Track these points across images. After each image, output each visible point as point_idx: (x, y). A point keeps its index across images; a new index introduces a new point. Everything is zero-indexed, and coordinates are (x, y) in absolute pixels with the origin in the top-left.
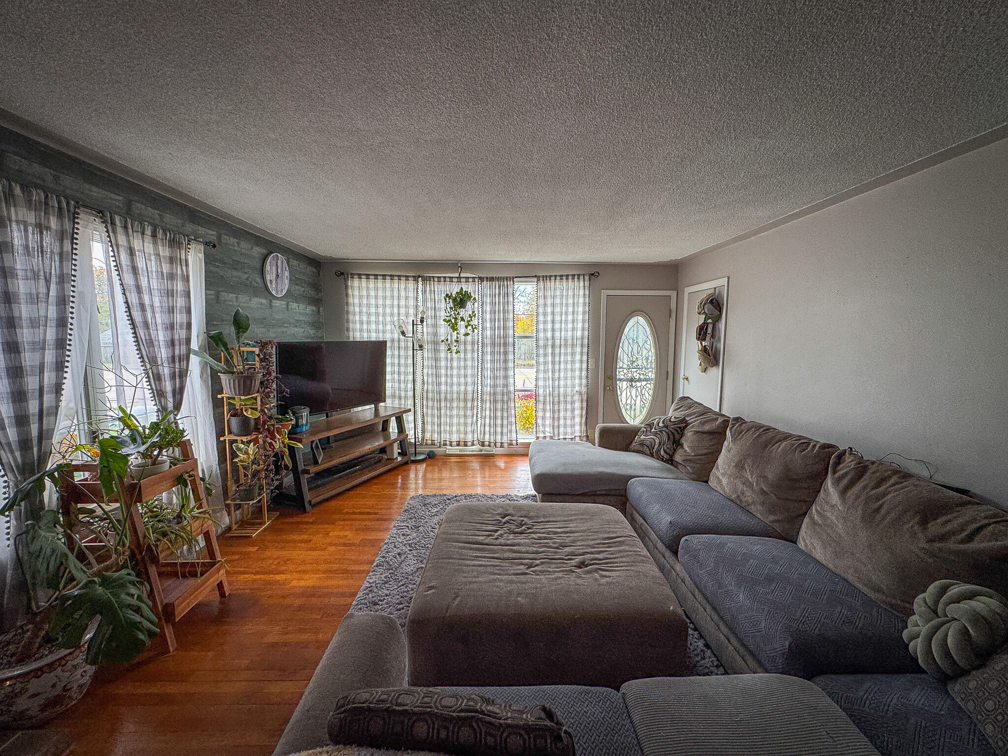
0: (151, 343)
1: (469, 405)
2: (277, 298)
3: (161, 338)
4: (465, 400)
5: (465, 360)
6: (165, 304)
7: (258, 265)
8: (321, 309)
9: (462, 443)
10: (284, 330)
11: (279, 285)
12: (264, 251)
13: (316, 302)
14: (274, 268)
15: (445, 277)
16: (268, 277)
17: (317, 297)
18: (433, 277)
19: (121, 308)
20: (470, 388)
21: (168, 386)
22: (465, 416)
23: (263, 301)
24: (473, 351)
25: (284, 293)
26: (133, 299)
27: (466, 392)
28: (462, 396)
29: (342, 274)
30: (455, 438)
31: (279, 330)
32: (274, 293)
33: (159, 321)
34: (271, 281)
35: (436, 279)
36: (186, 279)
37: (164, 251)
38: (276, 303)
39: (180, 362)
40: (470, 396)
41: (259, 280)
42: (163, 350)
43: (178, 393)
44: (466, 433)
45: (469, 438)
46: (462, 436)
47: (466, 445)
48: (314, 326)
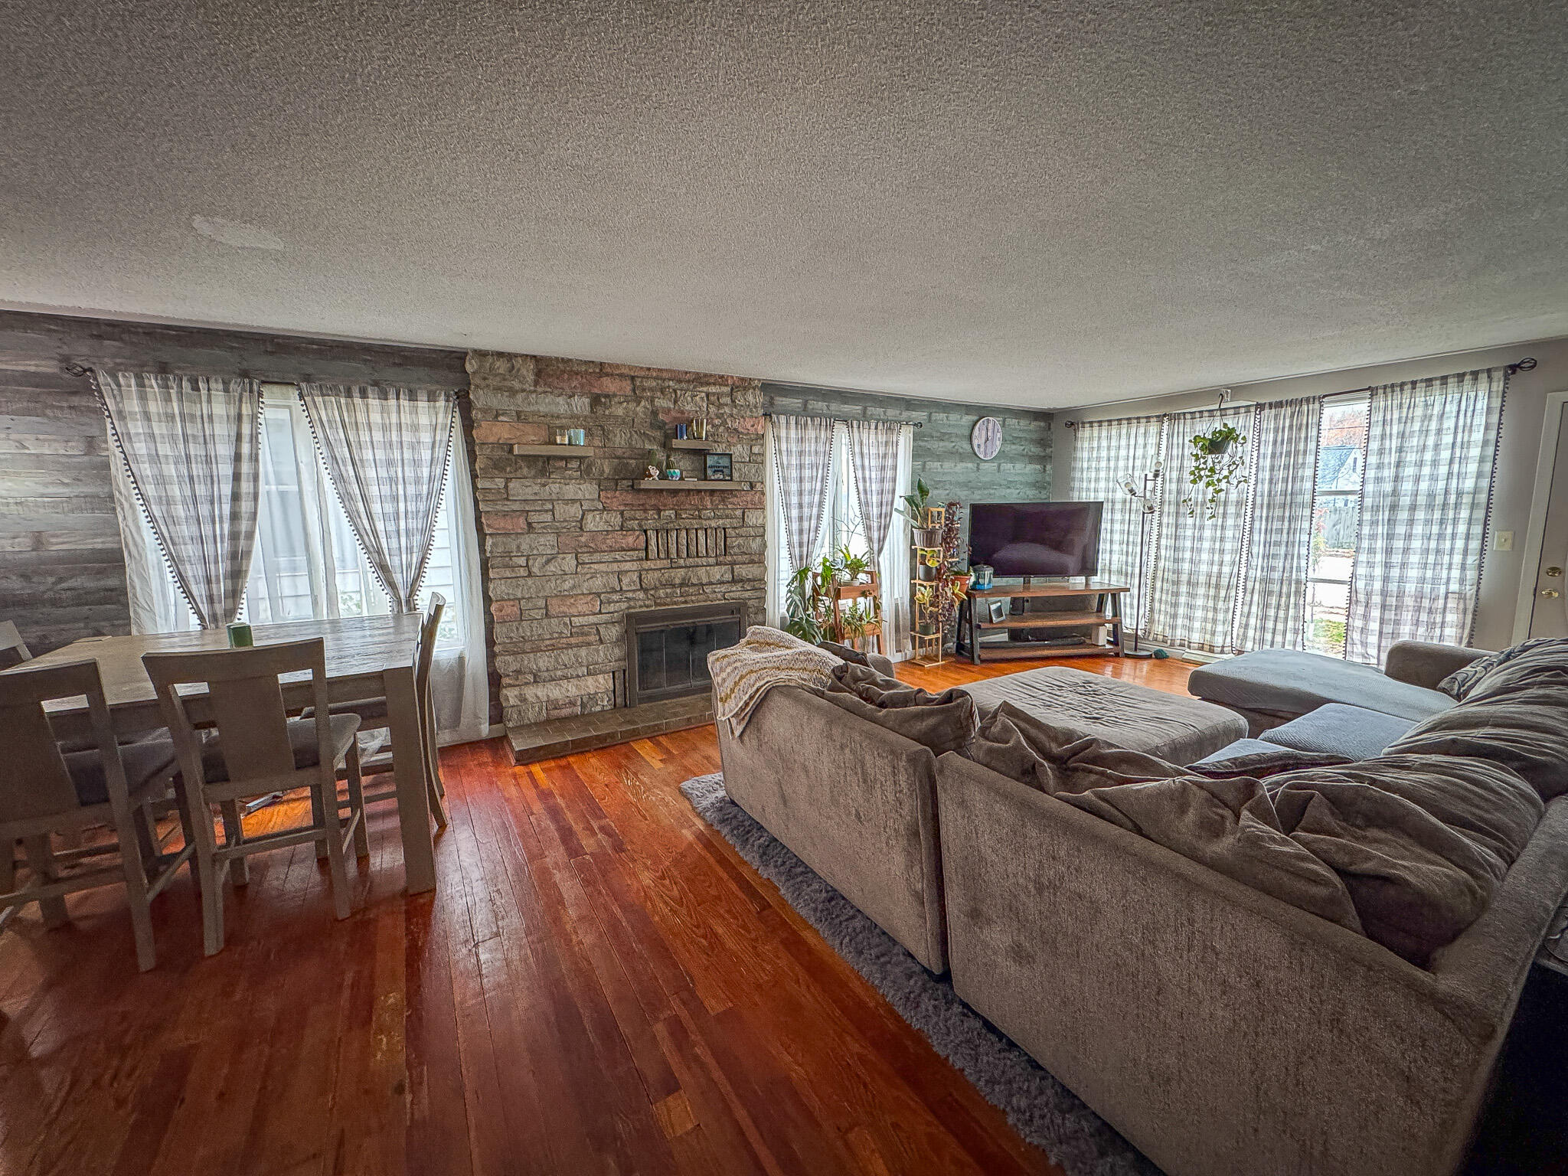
0: (867, 504)
1: (1223, 593)
2: (986, 461)
3: (874, 500)
4: (1217, 586)
5: (1223, 528)
6: (879, 477)
7: (967, 432)
8: (1048, 467)
9: (1207, 647)
10: (992, 491)
11: (989, 447)
12: (975, 418)
13: (1043, 460)
14: (984, 432)
15: (1201, 412)
16: (975, 442)
17: (1043, 454)
18: (1184, 414)
19: (852, 481)
20: (1226, 570)
21: (875, 535)
22: (1215, 610)
23: (970, 465)
24: (1238, 515)
25: (994, 454)
26: (860, 474)
27: (1219, 575)
28: (1213, 581)
29: (1072, 424)
30: (1196, 637)
31: (986, 492)
32: (982, 456)
33: (874, 488)
34: (979, 446)
35: (1188, 416)
36: (895, 456)
37: (882, 438)
38: (983, 466)
39: (885, 520)
40: (1224, 582)
41: (967, 446)
42: (875, 509)
43: (882, 540)
44: (1213, 633)
45: (1219, 641)
46: (1208, 637)
47: (1212, 651)
48: (1035, 486)
